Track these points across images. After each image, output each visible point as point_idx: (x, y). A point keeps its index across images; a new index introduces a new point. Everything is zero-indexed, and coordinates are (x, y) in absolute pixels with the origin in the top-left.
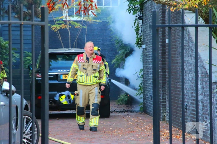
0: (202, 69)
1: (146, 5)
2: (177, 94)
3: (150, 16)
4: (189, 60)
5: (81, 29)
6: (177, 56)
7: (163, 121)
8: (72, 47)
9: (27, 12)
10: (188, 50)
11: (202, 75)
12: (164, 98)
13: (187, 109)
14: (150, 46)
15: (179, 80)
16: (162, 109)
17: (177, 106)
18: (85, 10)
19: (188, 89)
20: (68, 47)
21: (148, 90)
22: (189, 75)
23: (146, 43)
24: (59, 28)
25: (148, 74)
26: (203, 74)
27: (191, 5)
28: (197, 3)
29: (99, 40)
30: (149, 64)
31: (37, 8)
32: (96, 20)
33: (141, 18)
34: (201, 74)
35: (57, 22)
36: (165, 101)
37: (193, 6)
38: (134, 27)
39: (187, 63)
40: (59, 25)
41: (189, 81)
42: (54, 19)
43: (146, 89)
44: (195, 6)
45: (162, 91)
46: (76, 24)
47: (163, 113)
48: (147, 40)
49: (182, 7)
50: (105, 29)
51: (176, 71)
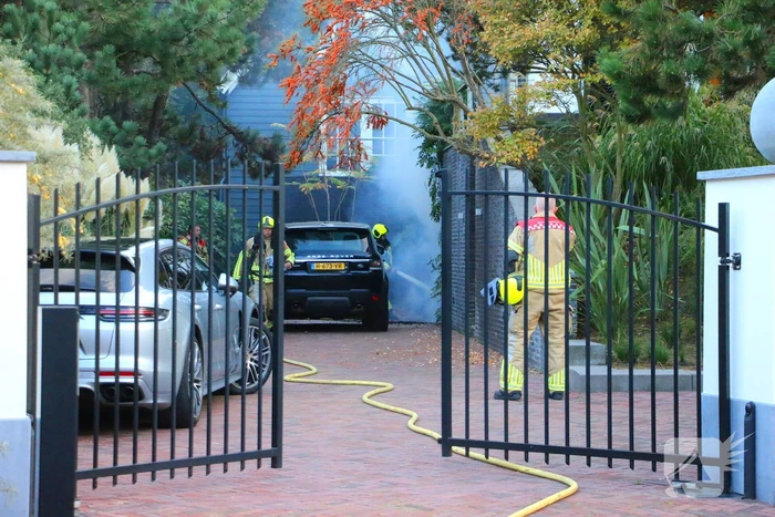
1: (447, 155)
3: (452, 172)
5: (347, 189)
8: (332, 220)
20: (324, 219)
24: (311, 188)
27: (510, 158)
28: (520, 156)
33: (438, 175)
35: (309, 179)
37: (513, 159)
38: (429, 189)
40: (311, 184)
42: (305, 174)
44: (516, 160)
46: (339, 182)
49: (497, 161)
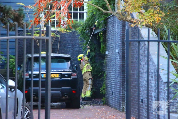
0: (155, 72)
1: (109, 20)
2: (134, 91)
3: (112, 29)
4: (145, 64)
5: (55, 37)
6: (135, 61)
7: (122, 112)
9: (13, 23)
10: (144, 56)
11: (155, 77)
12: (123, 93)
13: (142, 103)
14: (112, 52)
15: (136, 80)
16: (121, 102)
17: (135, 100)
18: (64, 24)
19: (143, 87)
21: (110, 87)
22: (145, 76)
23: (109, 50)
24: (37, 36)
25: (110, 74)
26: (156, 75)
27: (147, 22)
28: (152, 22)
29: (69, 47)
30: (111, 67)
31: (21, 20)
32: (67, 31)
33: (105, 30)
34: (155, 75)
35: (36, 32)
36: (124, 96)
37: (148, 23)
39: (143, 67)
40: (37, 34)
41: (145, 81)
42: (34, 29)
43: (108, 86)
44: (150, 24)
45: (122, 88)
47: (122, 105)
48: (110, 48)
49: (140, 24)
50: (74, 38)
51: (134, 73)
